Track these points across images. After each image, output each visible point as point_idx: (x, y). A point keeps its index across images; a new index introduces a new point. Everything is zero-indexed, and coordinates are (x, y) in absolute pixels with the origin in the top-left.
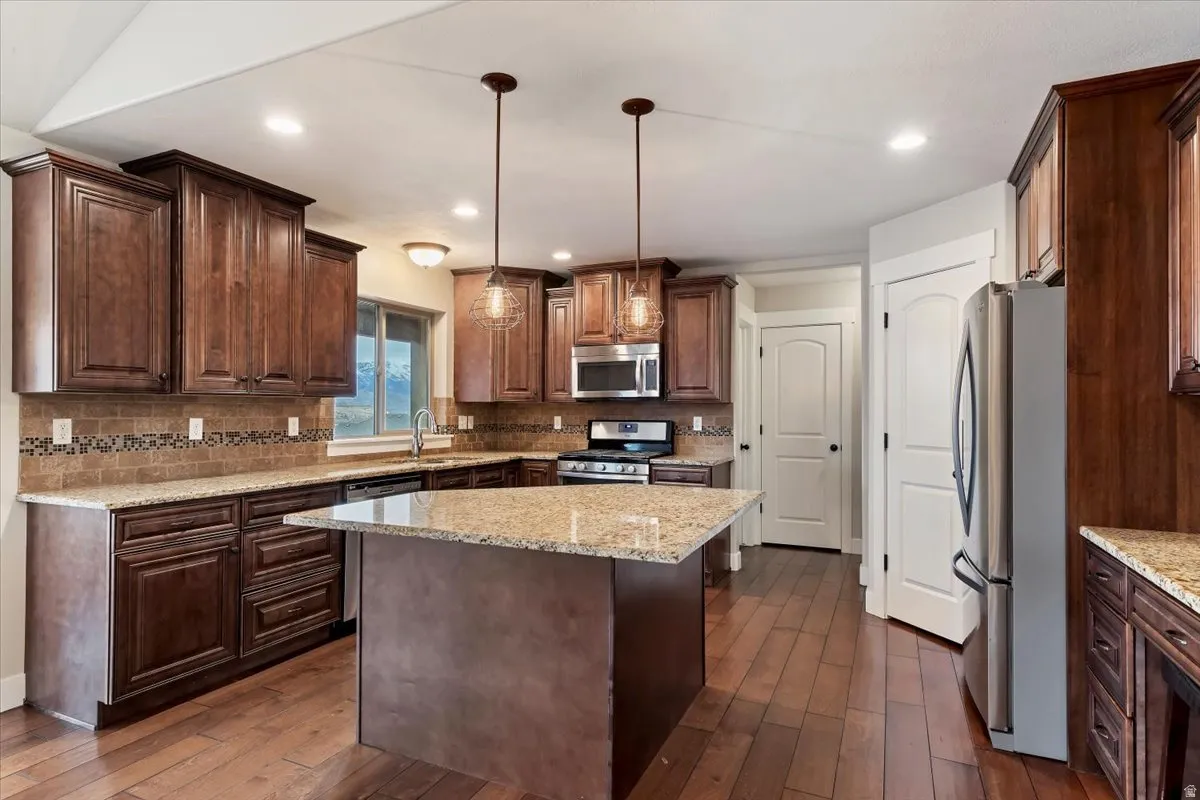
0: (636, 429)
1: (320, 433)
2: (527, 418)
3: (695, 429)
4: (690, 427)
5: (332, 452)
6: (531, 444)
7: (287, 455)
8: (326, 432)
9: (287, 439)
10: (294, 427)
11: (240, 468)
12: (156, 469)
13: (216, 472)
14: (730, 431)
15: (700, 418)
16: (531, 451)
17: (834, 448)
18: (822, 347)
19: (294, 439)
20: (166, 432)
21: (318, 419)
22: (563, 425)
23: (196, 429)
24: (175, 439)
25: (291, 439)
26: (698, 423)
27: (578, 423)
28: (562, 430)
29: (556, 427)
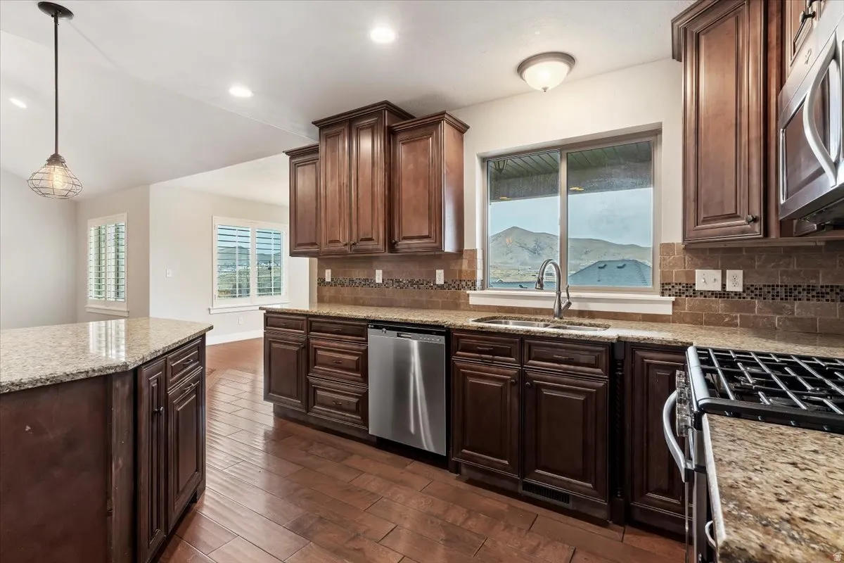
1: (464, 283)
5: (473, 301)
7: (436, 300)
8: (468, 283)
9: (436, 286)
10: (440, 277)
11: (403, 304)
12: (361, 298)
13: (390, 304)
19: (441, 287)
20: (365, 278)
21: (461, 271)
23: (379, 277)
24: (369, 282)
25: (438, 286)
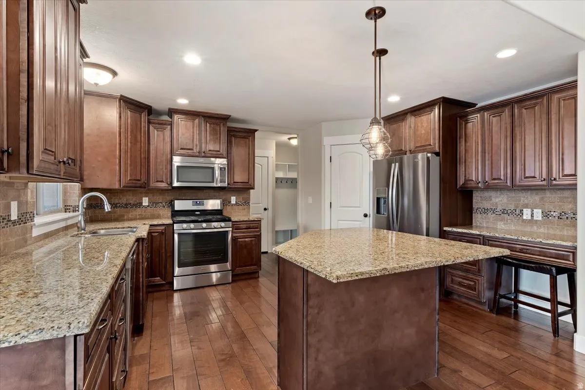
0: (203, 203)
1: (28, 216)
2: (120, 199)
3: (232, 203)
4: (230, 202)
5: (36, 233)
6: (123, 216)
8: (31, 214)
10: (15, 211)
14: (249, 203)
15: (235, 197)
16: (124, 220)
17: (265, 209)
18: (260, 166)
19: (14, 223)
21: (27, 202)
22: (149, 202)
26: (233, 200)
27: (161, 201)
28: (148, 206)
29: (144, 204)
